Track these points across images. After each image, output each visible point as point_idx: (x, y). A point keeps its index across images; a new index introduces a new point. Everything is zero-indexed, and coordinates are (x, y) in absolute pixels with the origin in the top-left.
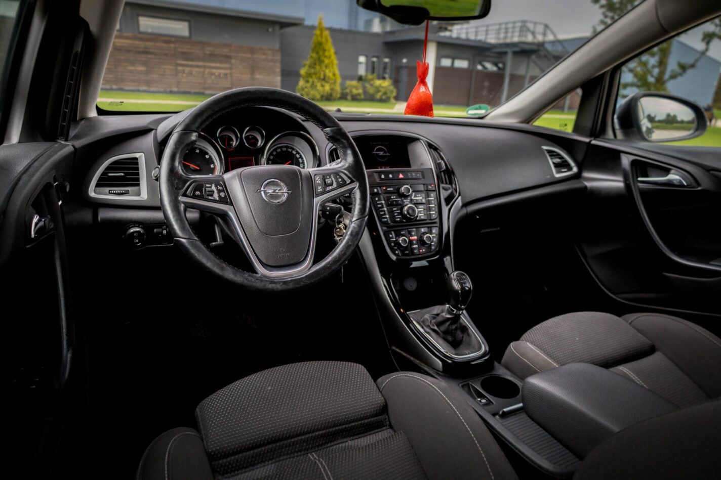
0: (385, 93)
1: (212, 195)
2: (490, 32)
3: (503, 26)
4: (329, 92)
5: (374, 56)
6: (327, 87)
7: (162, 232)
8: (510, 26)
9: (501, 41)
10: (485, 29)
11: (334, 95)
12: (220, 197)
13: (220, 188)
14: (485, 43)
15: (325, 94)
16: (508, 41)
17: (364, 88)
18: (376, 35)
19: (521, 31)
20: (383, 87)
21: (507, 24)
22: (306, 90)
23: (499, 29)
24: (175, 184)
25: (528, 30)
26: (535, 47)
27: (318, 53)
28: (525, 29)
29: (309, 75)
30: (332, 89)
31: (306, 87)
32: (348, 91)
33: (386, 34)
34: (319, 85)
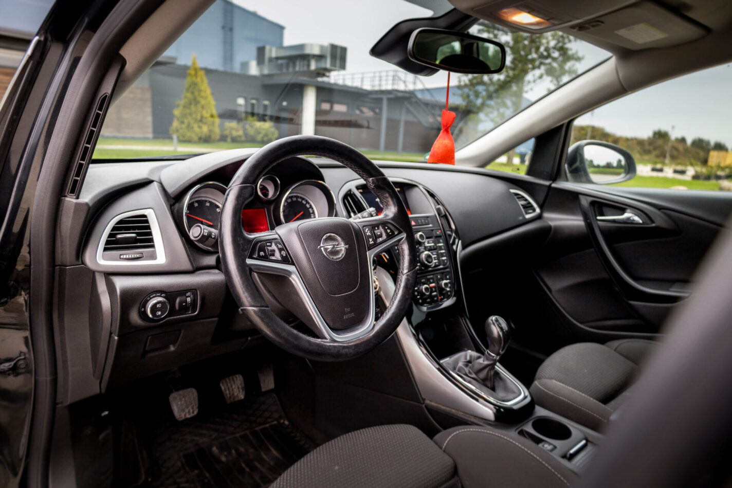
0: (266, 135)
1: (273, 255)
2: (365, 80)
3: (377, 74)
4: (208, 134)
5: (253, 99)
6: (205, 129)
7: (186, 300)
8: (384, 74)
9: (377, 88)
10: (360, 76)
11: (213, 136)
12: (282, 256)
13: (280, 246)
14: (361, 89)
15: (203, 136)
16: (384, 88)
17: (245, 130)
18: (254, 77)
19: (393, 80)
20: (263, 129)
21: (380, 72)
22: (181, 131)
23: (374, 77)
24: (241, 245)
25: (400, 79)
26: (407, 95)
27: (193, 93)
28: (397, 78)
29: (184, 115)
30: (210, 131)
31: (181, 128)
32: (227, 132)
33: (264, 76)
34: (195, 126)
